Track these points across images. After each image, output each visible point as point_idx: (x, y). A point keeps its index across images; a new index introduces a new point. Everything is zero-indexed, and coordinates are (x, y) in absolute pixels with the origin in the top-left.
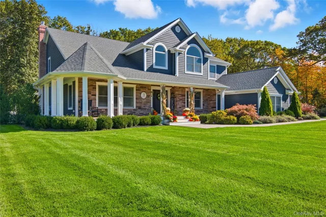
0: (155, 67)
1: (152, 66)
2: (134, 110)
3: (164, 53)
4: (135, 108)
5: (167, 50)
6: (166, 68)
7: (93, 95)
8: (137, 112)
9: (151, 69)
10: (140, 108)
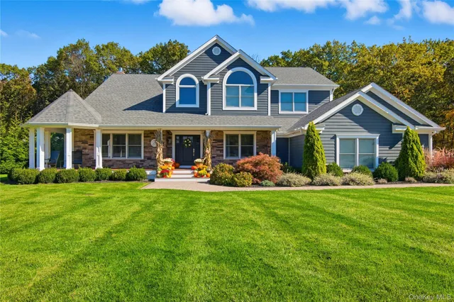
0: (178, 105)
1: (175, 104)
2: (141, 161)
3: (193, 86)
4: (143, 158)
5: (197, 82)
6: (197, 105)
7: (90, 145)
8: (145, 164)
9: (173, 109)
10: (149, 158)
